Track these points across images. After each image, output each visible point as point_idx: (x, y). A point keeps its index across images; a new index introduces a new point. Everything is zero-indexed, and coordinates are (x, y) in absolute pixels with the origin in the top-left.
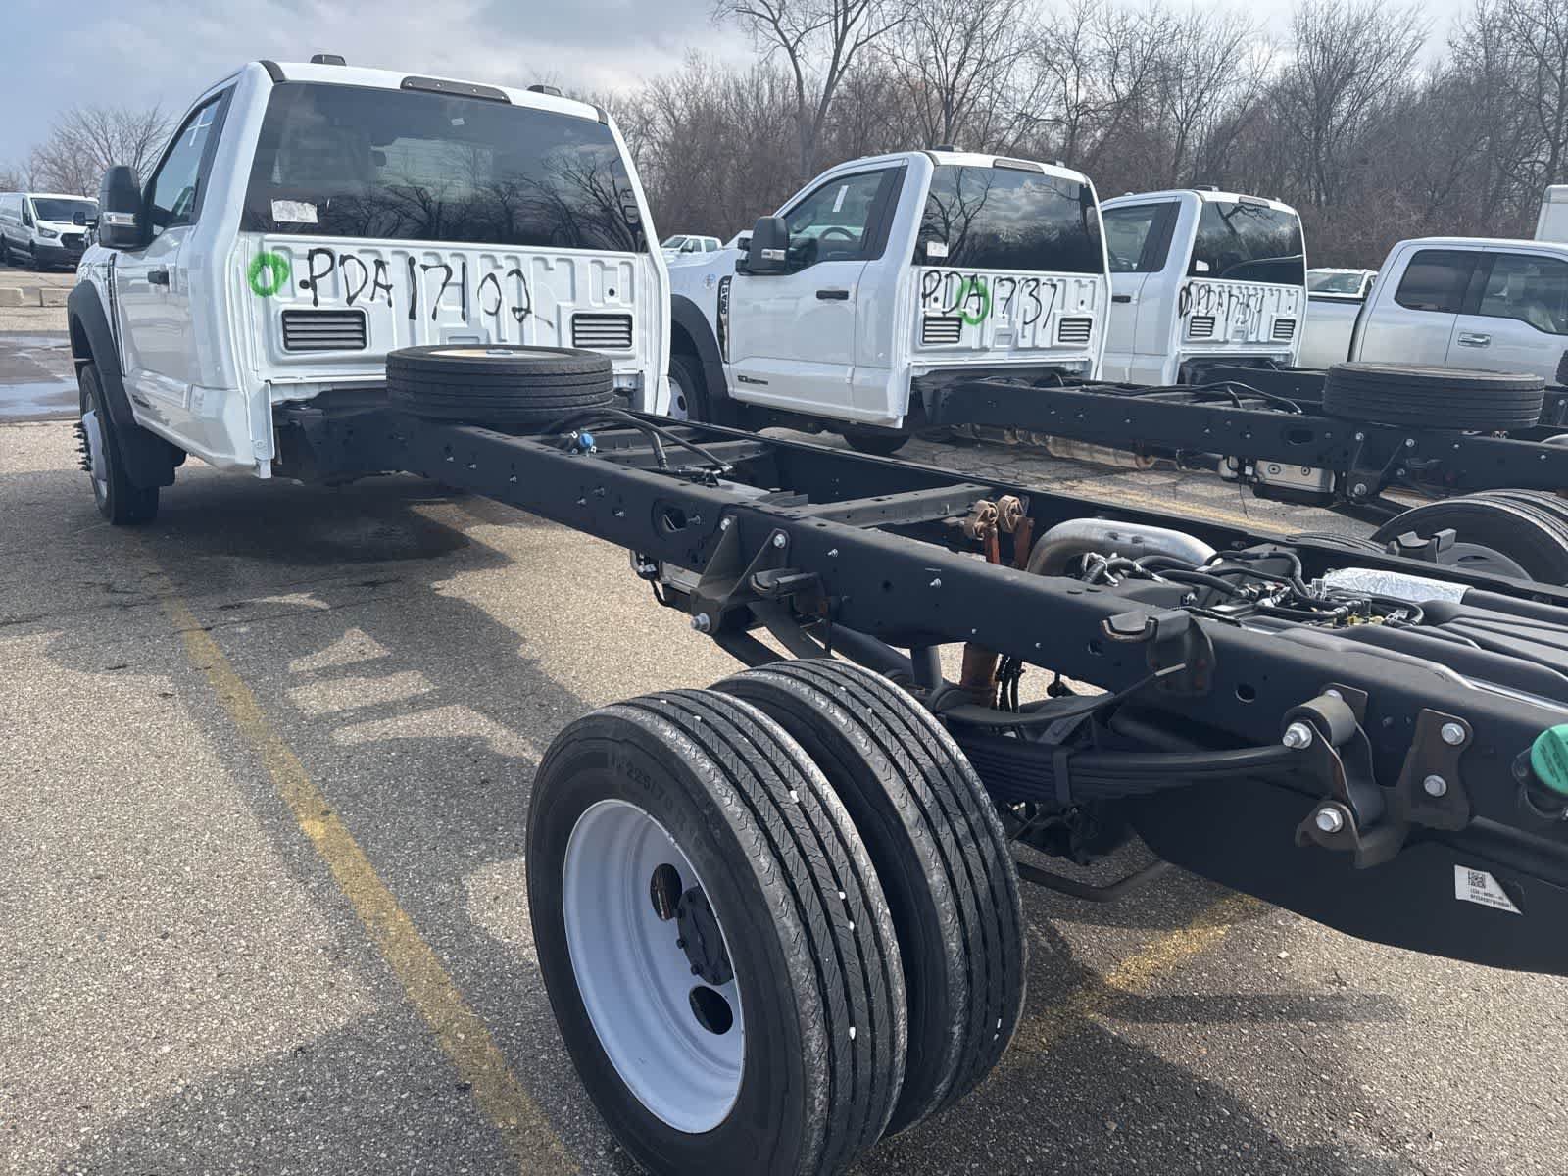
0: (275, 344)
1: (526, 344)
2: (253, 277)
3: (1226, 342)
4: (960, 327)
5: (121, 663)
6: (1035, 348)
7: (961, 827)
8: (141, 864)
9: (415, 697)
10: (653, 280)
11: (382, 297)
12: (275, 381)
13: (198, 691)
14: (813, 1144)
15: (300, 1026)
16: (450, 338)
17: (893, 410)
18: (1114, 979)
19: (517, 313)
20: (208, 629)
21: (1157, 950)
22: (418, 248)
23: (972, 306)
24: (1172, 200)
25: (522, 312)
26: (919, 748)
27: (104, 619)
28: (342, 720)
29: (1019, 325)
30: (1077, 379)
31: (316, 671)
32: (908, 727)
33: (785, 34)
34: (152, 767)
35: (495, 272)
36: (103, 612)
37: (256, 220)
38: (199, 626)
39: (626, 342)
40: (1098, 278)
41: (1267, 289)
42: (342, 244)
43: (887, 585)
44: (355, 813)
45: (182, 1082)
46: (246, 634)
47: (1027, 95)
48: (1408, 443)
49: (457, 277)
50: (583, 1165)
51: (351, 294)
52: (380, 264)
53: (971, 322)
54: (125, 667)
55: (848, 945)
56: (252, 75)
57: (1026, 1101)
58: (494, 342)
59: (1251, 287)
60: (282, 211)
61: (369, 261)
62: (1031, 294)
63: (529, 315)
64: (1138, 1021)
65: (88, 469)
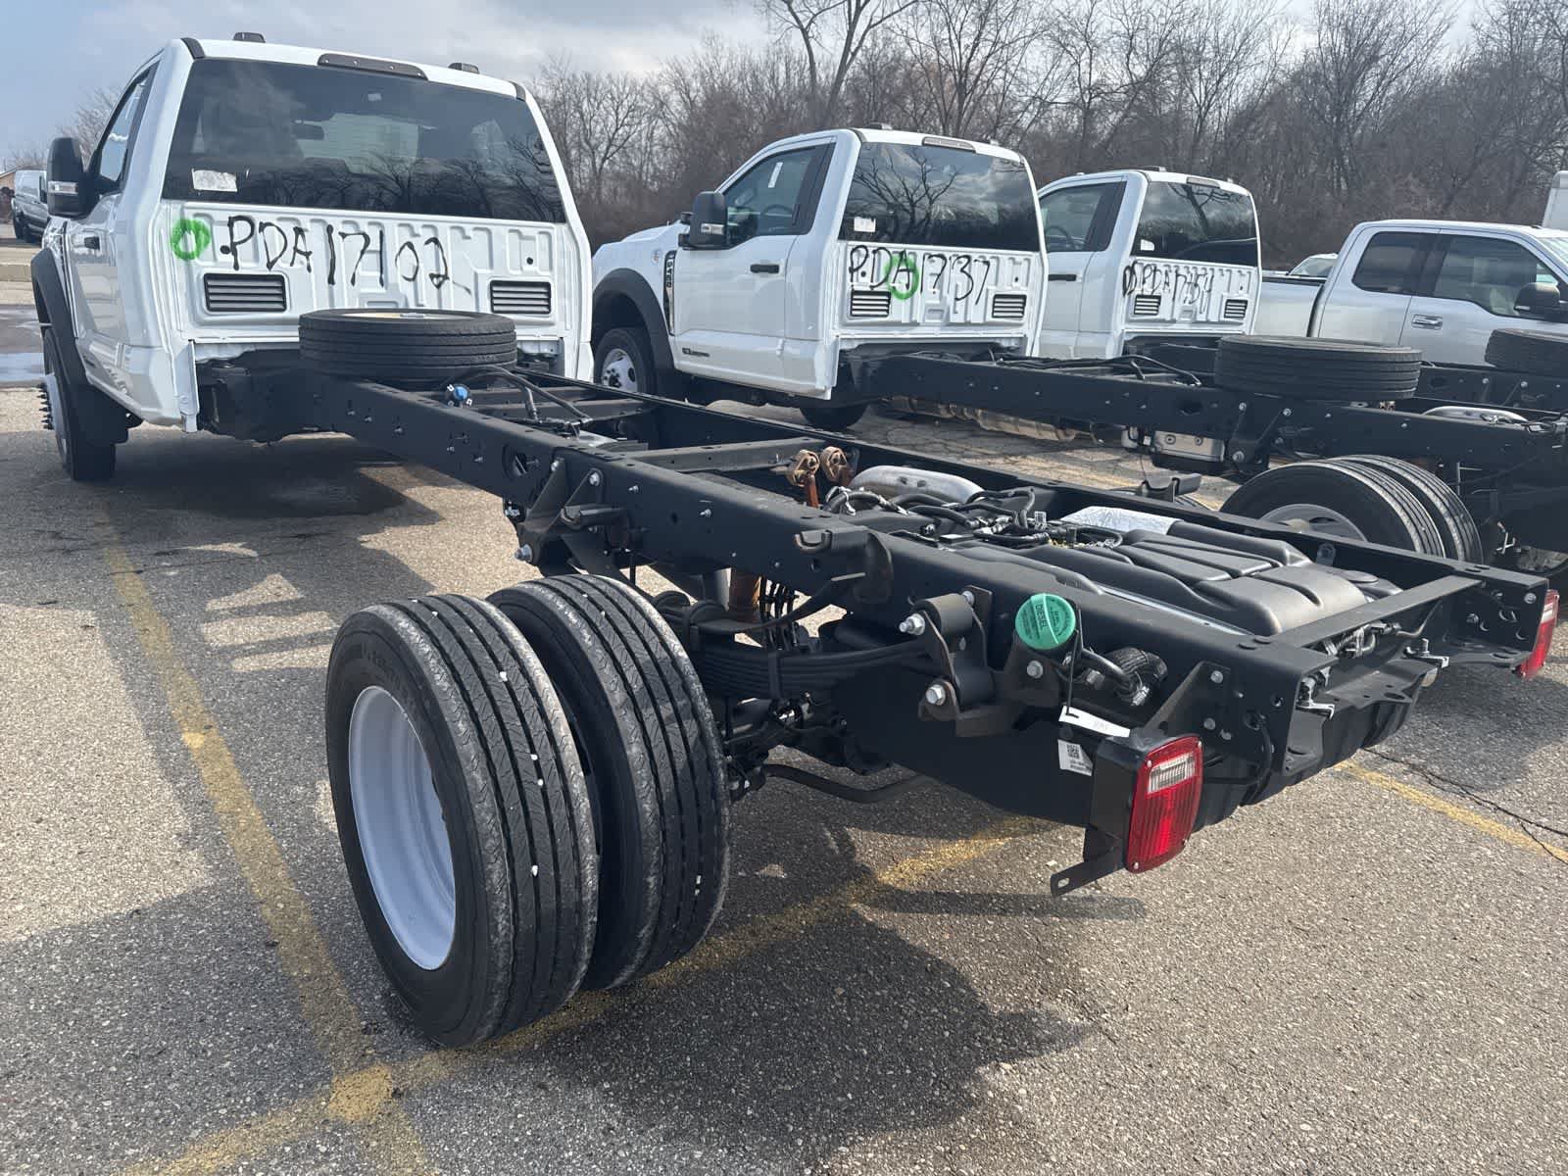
0: (197, 305)
1: (444, 308)
2: (175, 241)
3: (1173, 321)
4: (889, 301)
5: (52, 599)
6: (967, 324)
7: (667, 710)
8: (31, 764)
9: (316, 634)
10: (572, 249)
11: (302, 263)
12: (198, 341)
13: (118, 624)
14: (500, 964)
15: (141, 894)
16: (369, 303)
17: (822, 381)
18: (887, 877)
19: (435, 280)
20: (139, 572)
21: (935, 855)
22: (336, 217)
23: (901, 282)
24: (1118, 180)
25: (439, 279)
26: (640, 645)
27: (45, 562)
28: (243, 651)
29: (950, 299)
30: (1013, 354)
31: (230, 610)
32: (634, 627)
33: (798, 14)
34: (61, 687)
35: (414, 241)
36: (45, 556)
37: (177, 188)
38: (132, 569)
39: (545, 309)
40: (1033, 256)
41: (1216, 269)
42: (261, 212)
43: (675, 518)
44: (235, 728)
45: (27, 932)
46: (174, 577)
47: (1042, 78)
48: (1285, 413)
49: (374, 245)
50: (358, 1005)
51: (271, 260)
52: (299, 231)
53: (900, 296)
54: (55, 602)
55: (534, 797)
56: (174, 52)
57: (770, 969)
58: (412, 306)
59: (1199, 268)
60: (201, 180)
61: (289, 229)
62: (962, 270)
63: (446, 282)
64: (895, 911)
65: (50, 427)
